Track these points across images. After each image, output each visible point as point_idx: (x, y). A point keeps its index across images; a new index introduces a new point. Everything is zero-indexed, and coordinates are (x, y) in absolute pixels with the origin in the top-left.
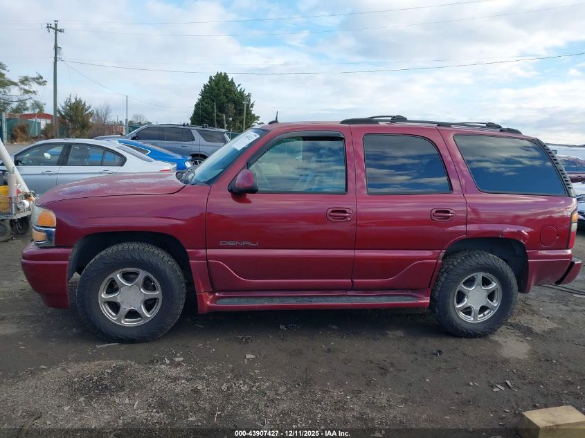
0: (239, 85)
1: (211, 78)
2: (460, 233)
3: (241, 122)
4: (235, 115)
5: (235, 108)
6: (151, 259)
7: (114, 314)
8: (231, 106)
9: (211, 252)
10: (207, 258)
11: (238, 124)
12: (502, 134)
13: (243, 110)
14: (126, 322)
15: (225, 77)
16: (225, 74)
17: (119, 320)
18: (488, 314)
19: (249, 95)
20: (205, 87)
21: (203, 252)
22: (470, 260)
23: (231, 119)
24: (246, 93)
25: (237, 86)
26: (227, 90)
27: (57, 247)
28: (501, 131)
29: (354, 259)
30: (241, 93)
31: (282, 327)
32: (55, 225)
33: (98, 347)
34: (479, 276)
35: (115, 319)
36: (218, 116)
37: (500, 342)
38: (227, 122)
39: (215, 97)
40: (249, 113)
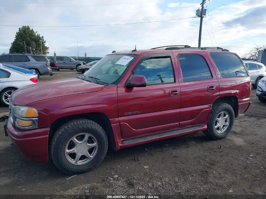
0: (36, 32)
1: (20, 29)
2: (218, 95)
3: (40, 51)
4: (36, 47)
5: (36, 44)
6: (92, 127)
7: (73, 160)
8: (34, 43)
9: (120, 119)
10: (119, 122)
11: (38, 51)
12: (223, 51)
13: (40, 45)
14: (80, 163)
15: (28, 28)
16: (28, 26)
17: (76, 162)
18: (225, 128)
19: (43, 37)
20: (17, 33)
21: (117, 119)
22: (220, 107)
23: (34, 49)
24: (41, 36)
25: (35, 33)
26: (30, 35)
27: (39, 128)
28: (222, 50)
29: (180, 112)
30: (38, 36)
31: (146, 149)
32: (37, 116)
33: (68, 179)
34: (223, 112)
35: (74, 162)
36: (27, 48)
37: (231, 139)
38: (32, 50)
39: (24, 38)
40: (43, 46)
